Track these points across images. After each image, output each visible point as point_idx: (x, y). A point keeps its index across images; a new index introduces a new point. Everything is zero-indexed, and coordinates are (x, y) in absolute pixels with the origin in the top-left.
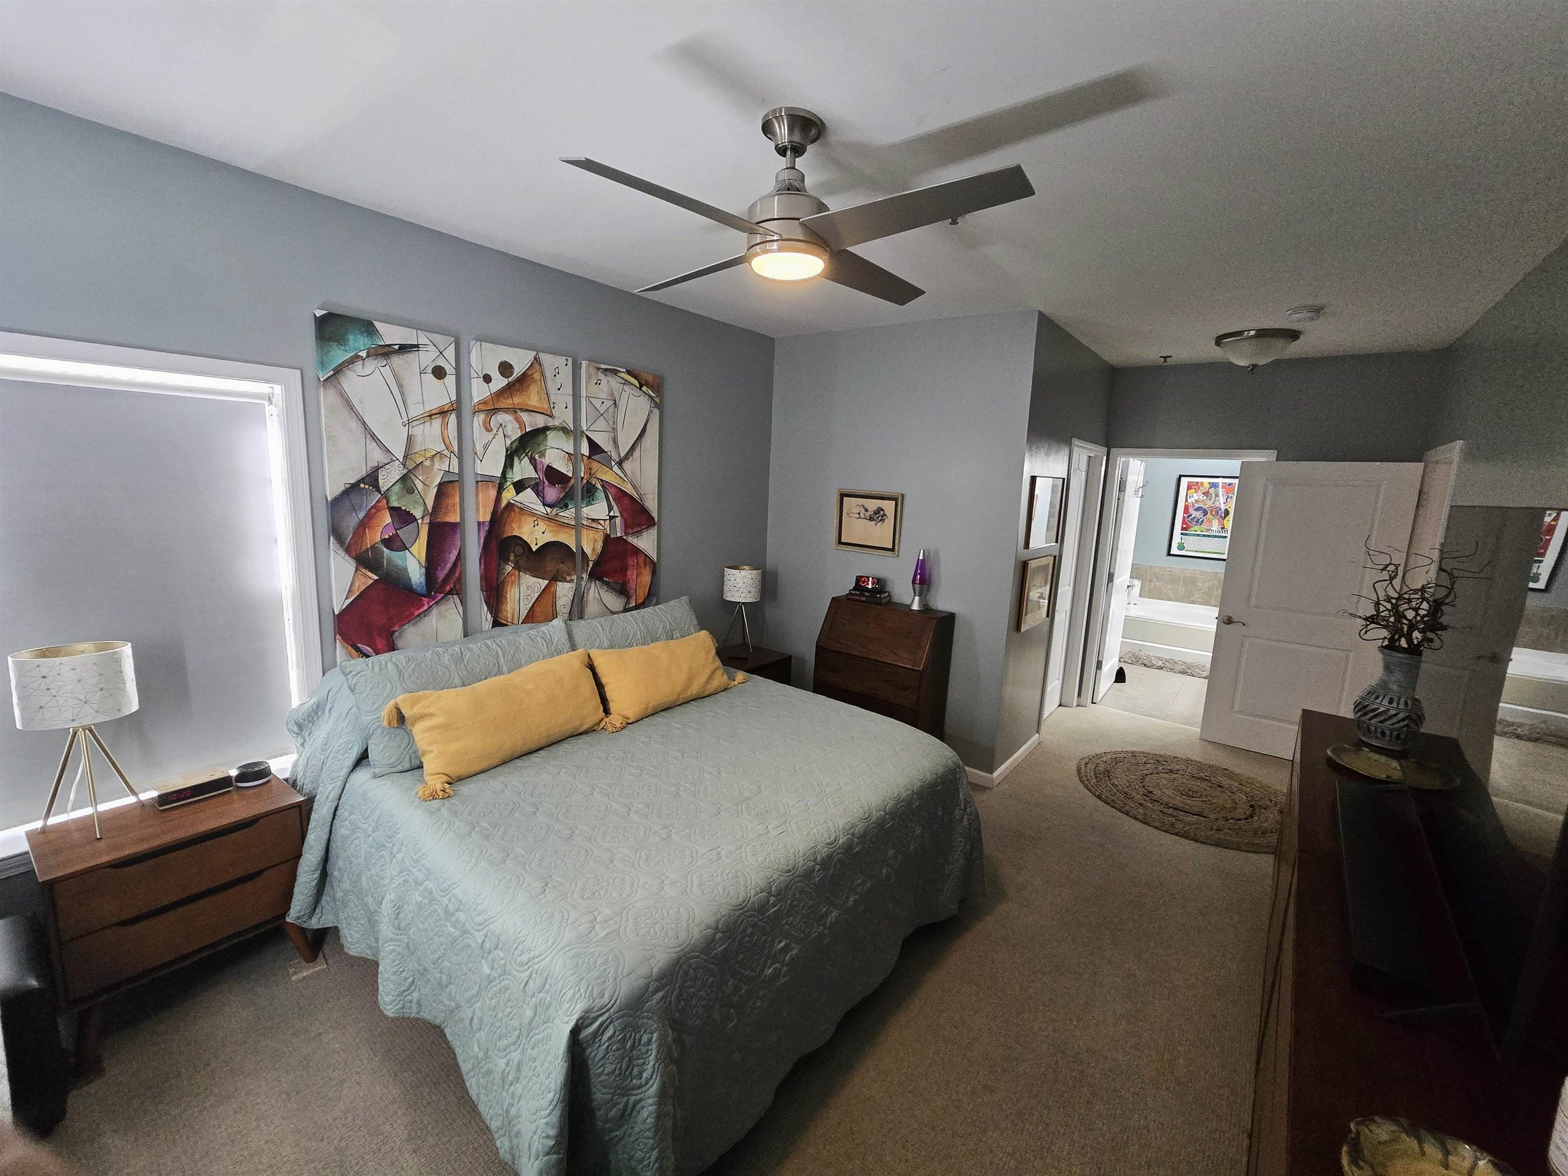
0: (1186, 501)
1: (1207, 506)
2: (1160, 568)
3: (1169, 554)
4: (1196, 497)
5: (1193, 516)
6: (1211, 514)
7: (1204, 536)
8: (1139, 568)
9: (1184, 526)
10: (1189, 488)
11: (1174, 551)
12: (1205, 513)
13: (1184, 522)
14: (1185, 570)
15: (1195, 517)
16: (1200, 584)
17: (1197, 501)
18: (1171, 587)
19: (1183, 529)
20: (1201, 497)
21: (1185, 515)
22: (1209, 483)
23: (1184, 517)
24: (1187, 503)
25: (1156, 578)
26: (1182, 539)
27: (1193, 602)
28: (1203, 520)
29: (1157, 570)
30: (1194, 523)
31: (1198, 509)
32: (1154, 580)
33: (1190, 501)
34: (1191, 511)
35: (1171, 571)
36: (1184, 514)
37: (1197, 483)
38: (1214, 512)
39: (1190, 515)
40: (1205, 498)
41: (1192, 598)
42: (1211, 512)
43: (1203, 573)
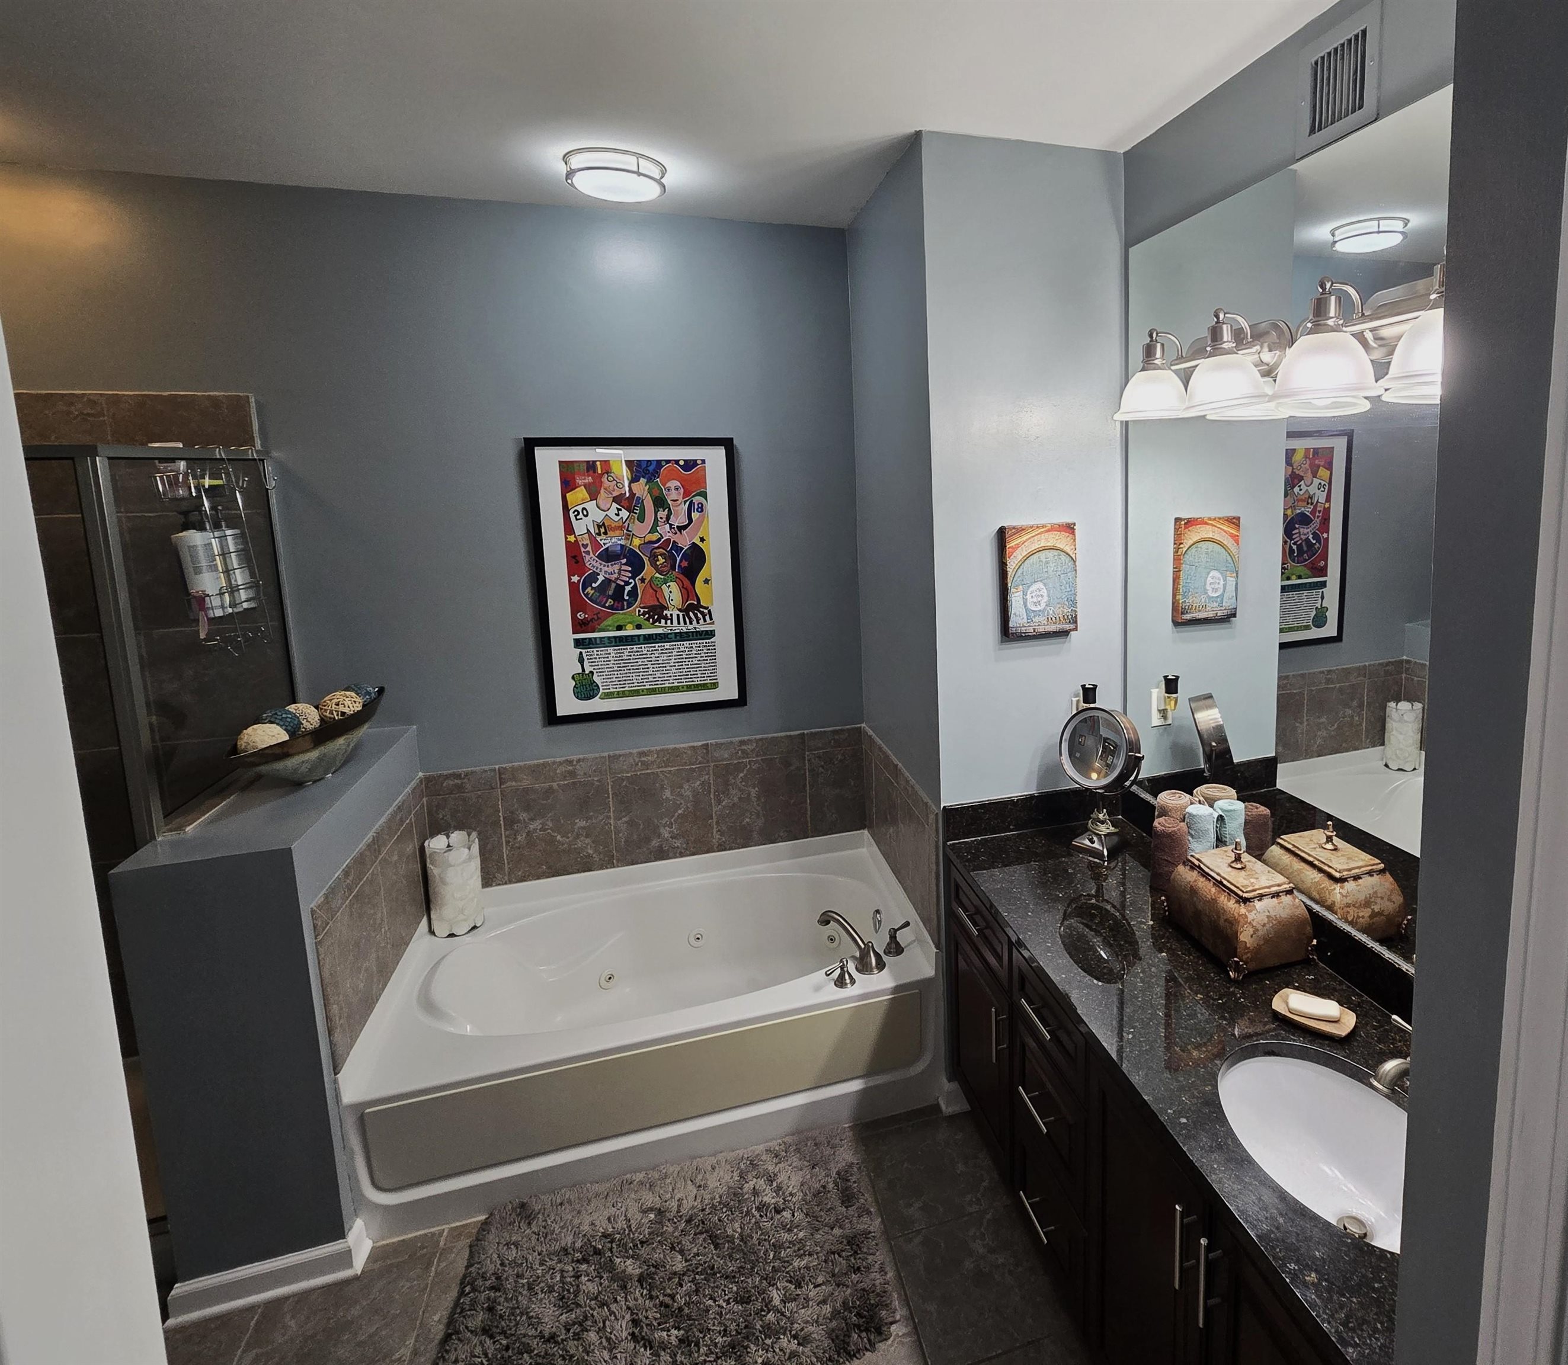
0: (569, 529)
1: (637, 542)
2: (536, 771)
3: (551, 718)
4: (596, 515)
5: (601, 578)
6: (653, 564)
7: (649, 639)
8: (460, 788)
9: (581, 616)
10: (567, 485)
11: (567, 704)
12: (636, 565)
13: (577, 604)
14: (613, 759)
15: (607, 582)
16: (667, 793)
17: (603, 527)
18: (583, 823)
19: (579, 626)
20: (612, 513)
21: (575, 579)
22: (629, 464)
23: (572, 585)
24: (572, 539)
25: (527, 808)
26: (581, 660)
27: (661, 854)
28: (635, 587)
29: (526, 782)
30: (610, 602)
31: (608, 556)
32: (523, 816)
33: (580, 527)
34: (592, 561)
35: (572, 774)
36: (571, 574)
37: (591, 466)
38: (661, 560)
39: (594, 577)
40: (624, 514)
41: (655, 843)
42: (653, 558)
43: (672, 756)
